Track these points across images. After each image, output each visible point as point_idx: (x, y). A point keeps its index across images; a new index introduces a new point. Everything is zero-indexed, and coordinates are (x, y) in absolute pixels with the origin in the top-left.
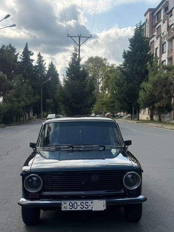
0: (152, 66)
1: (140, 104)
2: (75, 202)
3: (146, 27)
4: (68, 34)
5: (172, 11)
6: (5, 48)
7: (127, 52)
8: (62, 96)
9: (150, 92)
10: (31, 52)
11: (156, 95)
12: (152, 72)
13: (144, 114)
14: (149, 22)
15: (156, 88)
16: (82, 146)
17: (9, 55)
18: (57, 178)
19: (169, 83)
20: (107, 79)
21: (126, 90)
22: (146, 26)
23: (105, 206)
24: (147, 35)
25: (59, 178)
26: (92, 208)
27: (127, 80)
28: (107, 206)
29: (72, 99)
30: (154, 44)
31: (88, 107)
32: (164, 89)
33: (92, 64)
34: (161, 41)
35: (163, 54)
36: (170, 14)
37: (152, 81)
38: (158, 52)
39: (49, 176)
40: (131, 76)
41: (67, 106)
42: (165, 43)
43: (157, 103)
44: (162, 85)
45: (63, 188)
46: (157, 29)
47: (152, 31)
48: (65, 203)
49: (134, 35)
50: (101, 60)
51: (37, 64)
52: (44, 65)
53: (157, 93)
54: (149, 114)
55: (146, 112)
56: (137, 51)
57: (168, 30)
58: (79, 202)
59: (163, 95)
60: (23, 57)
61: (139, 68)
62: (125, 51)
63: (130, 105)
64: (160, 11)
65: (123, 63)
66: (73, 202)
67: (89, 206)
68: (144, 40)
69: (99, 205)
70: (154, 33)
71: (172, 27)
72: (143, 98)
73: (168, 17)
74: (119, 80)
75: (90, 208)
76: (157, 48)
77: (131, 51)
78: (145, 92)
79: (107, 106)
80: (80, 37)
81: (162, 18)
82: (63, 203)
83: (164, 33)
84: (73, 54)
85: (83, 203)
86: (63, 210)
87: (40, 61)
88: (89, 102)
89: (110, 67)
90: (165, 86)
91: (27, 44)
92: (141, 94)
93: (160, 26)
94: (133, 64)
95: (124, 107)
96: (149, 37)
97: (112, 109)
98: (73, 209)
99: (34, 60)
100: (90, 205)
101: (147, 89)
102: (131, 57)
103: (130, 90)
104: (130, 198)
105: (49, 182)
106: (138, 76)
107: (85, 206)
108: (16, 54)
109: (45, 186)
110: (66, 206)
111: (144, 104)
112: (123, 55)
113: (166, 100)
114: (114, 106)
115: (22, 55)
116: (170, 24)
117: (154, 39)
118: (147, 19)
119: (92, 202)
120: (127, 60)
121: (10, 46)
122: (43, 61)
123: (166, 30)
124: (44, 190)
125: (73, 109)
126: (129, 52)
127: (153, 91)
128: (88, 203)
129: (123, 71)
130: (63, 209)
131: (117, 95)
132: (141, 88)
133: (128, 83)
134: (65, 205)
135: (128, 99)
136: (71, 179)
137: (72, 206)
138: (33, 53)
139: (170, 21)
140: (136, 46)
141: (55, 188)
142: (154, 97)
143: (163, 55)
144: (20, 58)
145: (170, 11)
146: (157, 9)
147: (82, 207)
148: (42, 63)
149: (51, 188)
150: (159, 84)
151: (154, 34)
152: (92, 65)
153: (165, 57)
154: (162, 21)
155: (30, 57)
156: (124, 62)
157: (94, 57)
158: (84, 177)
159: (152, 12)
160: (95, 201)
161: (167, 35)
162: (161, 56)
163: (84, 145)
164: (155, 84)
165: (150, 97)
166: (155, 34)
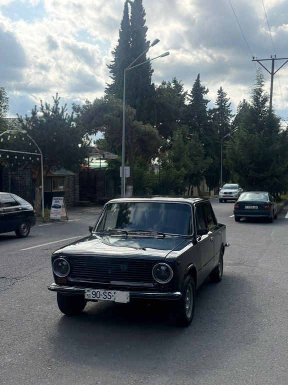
4: (254, 58)
6: (166, 86)
10: (204, 88)
17: (169, 96)
18: (85, 264)
23: (128, 298)
26: (115, 299)
28: (131, 299)
48: (88, 291)
51: (217, 107)
52: (228, 107)
58: (102, 291)
60: (192, 97)
66: (96, 291)
69: (122, 297)
75: (112, 299)
80: (273, 60)
82: (86, 290)
84: (255, 90)
85: (106, 293)
86: (86, 298)
87: (222, 101)
91: (199, 77)
98: (96, 298)
99: (209, 101)
100: (113, 296)
104: (162, 293)
105: (76, 267)
107: (108, 296)
108: (183, 93)
109: (72, 272)
110: (89, 294)
115: (192, 94)
119: (115, 293)
121: (175, 82)
122: (226, 100)
124: (72, 276)
128: (111, 293)
137: (95, 294)
138: (208, 89)
144: (188, 99)
147: (105, 297)
148: (225, 104)
155: (202, 96)
160: (118, 292)
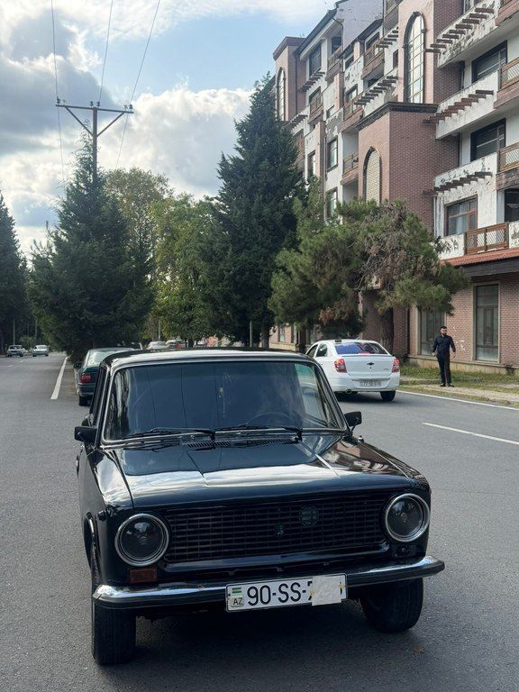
0: (305, 205)
1: (275, 313)
2: (252, 585)
3: (278, 91)
4: (59, 101)
5: (353, 47)
7: (230, 162)
8: (48, 287)
9: (303, 277)
11: (319, 286)
12: (307, 223)
13: (279, 341)
14: (287, 77)
15: (322, 267)
16: (239, 432)
18: (208, 520)
19: (358, 254)
20: (169, 239)
21: (231, 272)
22: (278, 87)
23: (344, 590)
24: (283, 112)
25: (213, 520)
26: (310, 599)
27: (234, 244)
28: (350, 591)
29: (82, 296)
30: (303, 142)
31: (131, 321)
32: (345, 270)
33: (121, 192)
34: (323, 135)
35: (328, 171)
36: (347, 56)
37: (311, 248)
38: (314, 166)
39: (186, 517)
40: (246, 231)
41: (64, 320)
42: (336, 139)
43: (325, 309)
44: (337, 258)
45: (225, 548)
46: (311, 98)
47: (296, 105)
48: (237, 591)
49: (249, 113)
50: (149, 182)
53: (324, 281)
54: (295, 342)
55: (284, 335)
56: (261, 159)
57: (342, 105)
58: (274, 585)
59: (344, 286)
61: (266, 210)
62: (227, 158)
63: (243, 316)
64: (318, 48)
65: (221, 194)
66: (259, 586)
67: (302, 594)
68: (280, 128)
69: (327, 590)
70: (303, 109)
71: (354, 94)
72: (284, 294)
73: (341, 66)
74: (211, 243)
75: (304, 600)
76: (313, 153)
77: (242, 159)
78: (289, 279)
79: (171, 320)
80: (95, 110)
81: (324, 68)
82: (230, 589)
83: (332, 112)
84: (81, 159)
85: (287, 587)
86: (230, 609)
88: (133, 307)
89: (176, 204)
90: (347, 262)
92: (278, 281)
93: (319, 89)
94: (251, 197)
95: (225, 322)
96: (287, 120)
97: (185, 328)
98: (260, 605)
100: (304, 591)
101: (297, 270)
102: (242, 175)
103: (241, 272)
104: (402, 564)
105: (184, 533)
106: (266, 231)
107: (291, 594)
109: (173, 546)
110: (240, 597)
111: (287, 312)
112: (220, 169)
113: (349, 300)
114: (190, 320)
116: (349, 85)
117: (303, 126)
118: (281, 69)
119: (309, 583)
120: (232, 185)
123: (337, 104)
124: (171, 557)
125: (84, 327)
126: (236, 160)
127: (315, 276)
128: (299, 586)
129: (221, 217)
130: (231, 607)
131: (204, 285)
132: (274, 267)
133: (237, 252)
134: (237, 596)
135: (238, 297)
136: (248, 523)
137: (256, 596)
139: (348, 78)
140: (256, 145)
141: (202, 549)
142: (314, 291)
143: (329, 174)
145: (346, 49)
146: (311, 41)
147: (284, 597)
149: (189, 550)
150: (329, 255)
151: (302, 113)
152: (120, 194)
153: (334, 180)
154: (325, 76)
156: (224, 190)
157: (128, 171)
158: (282, 515)
159: (295, 48)
160: (318, 579)
161: (339, 118)
162: (324, 177)
163: (243, 427)
164: (320, 257)
165: (302, 292)
166: (306, 112)
